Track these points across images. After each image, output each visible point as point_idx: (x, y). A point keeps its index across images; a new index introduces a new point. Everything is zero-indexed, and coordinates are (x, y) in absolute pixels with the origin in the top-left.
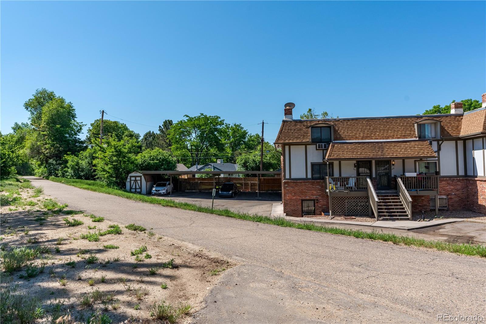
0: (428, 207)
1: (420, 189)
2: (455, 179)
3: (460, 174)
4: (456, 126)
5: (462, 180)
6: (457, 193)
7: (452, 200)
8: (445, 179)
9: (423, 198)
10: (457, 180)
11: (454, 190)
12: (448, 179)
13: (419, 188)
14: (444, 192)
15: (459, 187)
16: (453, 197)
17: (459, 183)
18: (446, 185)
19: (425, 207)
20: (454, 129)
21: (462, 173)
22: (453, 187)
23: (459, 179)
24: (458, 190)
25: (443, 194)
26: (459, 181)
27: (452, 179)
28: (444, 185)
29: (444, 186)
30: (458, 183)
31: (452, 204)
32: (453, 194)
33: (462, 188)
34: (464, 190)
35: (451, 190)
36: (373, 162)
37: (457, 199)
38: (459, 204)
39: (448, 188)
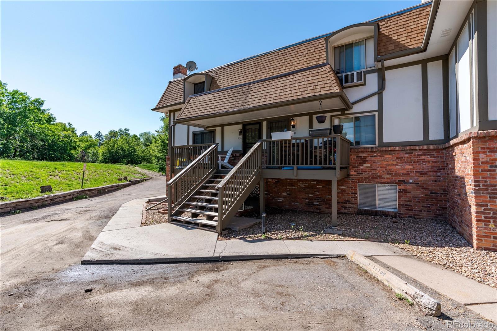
0: (352, 206)
1: (300, 166)
2: (417, 148)
3: (431, 138)
4: (420, 28)
5: (434, 149)
6: (420, 179)
7: (408, 194)
8: (389, 149)
9: (342, 187)
10: (420, 150)
11: (413, 174)
12: (397, 148)
13: (298, 164)
14: (388, 176)
15: (426, 167)
16: (409, 187)
17: (427, 157)
18: (395, 163)
19: (347, 205)
20: (413, 36)
21: (436, 134)
22: (411, 167)
23: (425, 147)
24: (422, 174)
25: (386, 180)
26: (427, 152)
27: (408, 148)
28: (390, 163)
29: (389, 165)
30: (423, 157)
31: (408, 203)
32: (411, 181)
33: (435, 169)
34: (439, 174)
35: (405, 172)
36: (265, 123)
37: (420, 194)
38: (424, 204)
39: (399, 169)
